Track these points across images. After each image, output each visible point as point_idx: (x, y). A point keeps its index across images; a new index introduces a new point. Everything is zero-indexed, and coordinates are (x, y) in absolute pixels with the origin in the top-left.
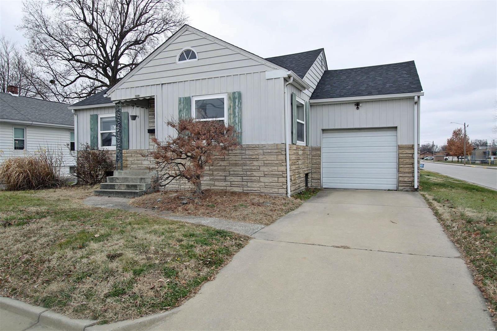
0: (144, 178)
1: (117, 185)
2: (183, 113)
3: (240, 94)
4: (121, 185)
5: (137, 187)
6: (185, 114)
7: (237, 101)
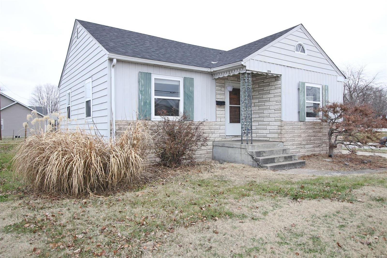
0: (286, 150)
1: (277, 158)
2: (301, 95)
3: (328, 87)
4: (280, 157)
5: (292, 158)
6: (302, 95)
7: (327, 92)
